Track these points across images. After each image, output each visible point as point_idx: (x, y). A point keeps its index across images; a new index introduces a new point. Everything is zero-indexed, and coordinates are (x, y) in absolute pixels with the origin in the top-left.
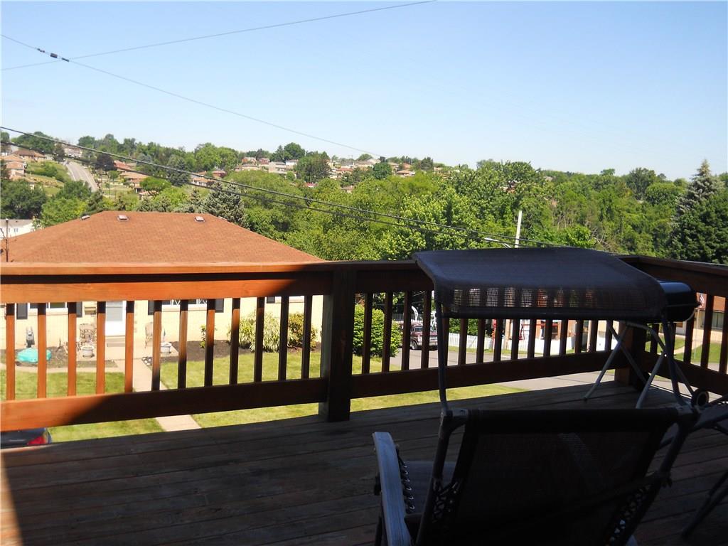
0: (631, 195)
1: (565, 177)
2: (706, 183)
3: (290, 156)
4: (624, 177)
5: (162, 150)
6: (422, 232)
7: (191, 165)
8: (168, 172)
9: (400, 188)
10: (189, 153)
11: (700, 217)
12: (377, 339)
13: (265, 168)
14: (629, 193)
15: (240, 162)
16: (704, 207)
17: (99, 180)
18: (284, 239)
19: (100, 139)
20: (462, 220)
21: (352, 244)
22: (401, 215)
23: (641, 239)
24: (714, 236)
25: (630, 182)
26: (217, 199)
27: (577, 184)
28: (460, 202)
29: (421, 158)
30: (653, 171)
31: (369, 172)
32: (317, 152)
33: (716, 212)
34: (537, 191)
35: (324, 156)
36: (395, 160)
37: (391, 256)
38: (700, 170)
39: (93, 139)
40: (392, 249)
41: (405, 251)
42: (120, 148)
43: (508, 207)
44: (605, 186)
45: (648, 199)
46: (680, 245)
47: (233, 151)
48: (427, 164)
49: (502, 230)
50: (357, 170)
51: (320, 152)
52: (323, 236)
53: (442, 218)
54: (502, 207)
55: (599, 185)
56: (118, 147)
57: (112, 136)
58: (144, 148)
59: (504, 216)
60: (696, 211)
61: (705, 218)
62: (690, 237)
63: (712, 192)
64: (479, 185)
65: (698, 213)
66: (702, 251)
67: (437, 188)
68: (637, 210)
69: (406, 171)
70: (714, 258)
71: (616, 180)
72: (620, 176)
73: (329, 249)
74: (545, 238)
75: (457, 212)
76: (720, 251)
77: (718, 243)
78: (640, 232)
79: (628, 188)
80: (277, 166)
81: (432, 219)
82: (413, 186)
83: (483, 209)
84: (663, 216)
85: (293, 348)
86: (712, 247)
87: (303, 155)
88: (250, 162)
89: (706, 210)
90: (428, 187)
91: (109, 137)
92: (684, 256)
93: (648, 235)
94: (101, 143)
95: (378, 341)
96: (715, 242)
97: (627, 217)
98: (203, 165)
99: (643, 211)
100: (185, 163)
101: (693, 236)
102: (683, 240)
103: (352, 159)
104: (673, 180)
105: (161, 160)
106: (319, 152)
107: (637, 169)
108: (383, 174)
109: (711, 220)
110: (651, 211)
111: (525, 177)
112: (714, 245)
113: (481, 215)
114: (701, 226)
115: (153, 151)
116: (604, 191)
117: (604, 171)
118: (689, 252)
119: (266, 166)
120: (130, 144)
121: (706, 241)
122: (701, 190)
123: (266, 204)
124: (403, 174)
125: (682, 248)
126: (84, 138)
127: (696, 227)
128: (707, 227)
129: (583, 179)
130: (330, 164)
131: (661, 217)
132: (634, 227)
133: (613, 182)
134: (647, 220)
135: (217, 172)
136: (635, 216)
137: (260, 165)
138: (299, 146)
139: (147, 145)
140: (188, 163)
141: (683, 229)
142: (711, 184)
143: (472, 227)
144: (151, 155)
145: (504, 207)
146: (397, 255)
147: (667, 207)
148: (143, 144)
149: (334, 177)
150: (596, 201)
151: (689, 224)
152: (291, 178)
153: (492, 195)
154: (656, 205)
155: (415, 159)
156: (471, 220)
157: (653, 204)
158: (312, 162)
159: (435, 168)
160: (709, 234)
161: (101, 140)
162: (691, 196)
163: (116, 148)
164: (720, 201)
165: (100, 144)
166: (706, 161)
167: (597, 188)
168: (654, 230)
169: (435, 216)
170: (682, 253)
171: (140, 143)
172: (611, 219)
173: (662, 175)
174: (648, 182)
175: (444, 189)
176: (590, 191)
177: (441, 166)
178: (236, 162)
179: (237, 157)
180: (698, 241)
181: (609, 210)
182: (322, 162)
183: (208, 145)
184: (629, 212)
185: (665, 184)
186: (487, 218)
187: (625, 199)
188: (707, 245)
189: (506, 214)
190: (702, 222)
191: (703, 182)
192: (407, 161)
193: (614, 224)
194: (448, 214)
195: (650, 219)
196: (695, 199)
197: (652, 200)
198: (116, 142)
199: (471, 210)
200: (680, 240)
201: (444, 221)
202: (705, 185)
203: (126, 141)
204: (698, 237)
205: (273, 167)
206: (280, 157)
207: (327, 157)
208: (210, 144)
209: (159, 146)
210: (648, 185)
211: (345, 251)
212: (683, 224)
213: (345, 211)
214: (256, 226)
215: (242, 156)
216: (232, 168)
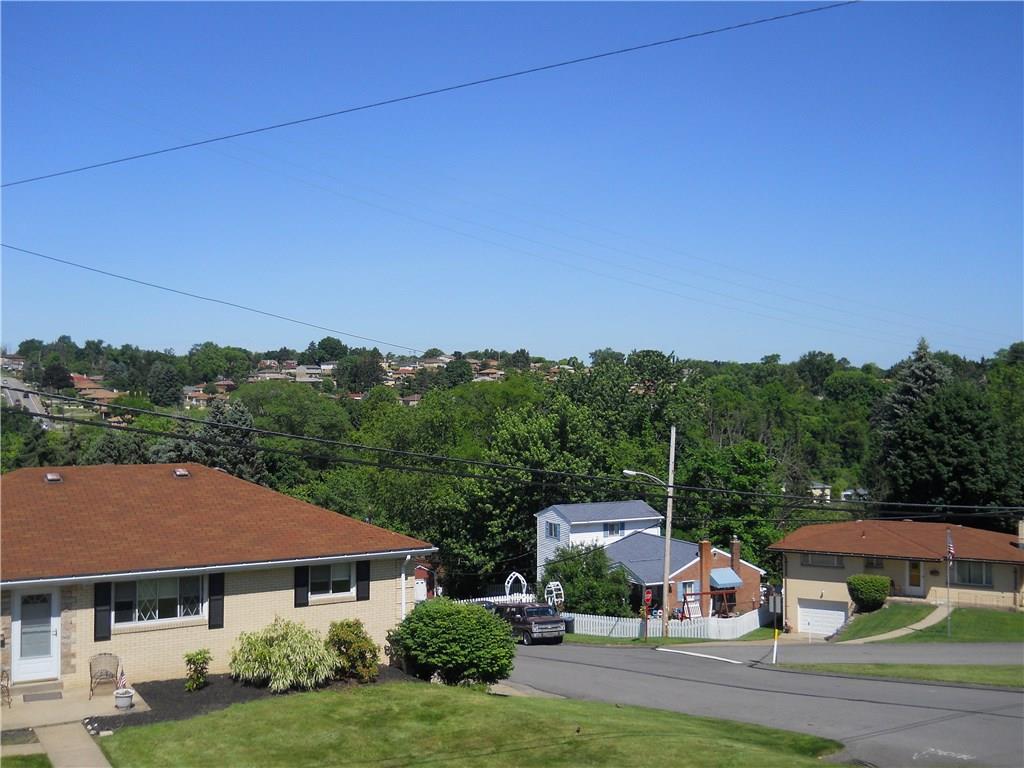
0: (806, 389)
1: (713, 369)
2: (927, 371)
3: (327, 356)
4: (793, 364)
5: (142, 355)
6: (526, 462)
7: (184, 375)
8: (150, 387)
9: (488, 397)
10: (181, 358)
11: (925, 420)
12: (478, 653)
13: (291, 374)
14: (802, 387)
15: (254, 368)
16: (930, 406)
17: (48, 402)
18: (322, 480)
19: (50, 342)
20: (583, 441)
21: (422, 485)
22: (494, 438)
23: (826, 452)
24: (948, 448)
25: (802, 371)
26: (215, 430)
27: (730, 378)
28: (578, 415)
29: (512, 351)
30: (831, 355)
31: (439, 373)
32: (364, 349)
33: (948, 412)
34: (687, 393)
35: (375, 353)
36: (475, 355)
37: (481, 500)
38: (917, 353)
39: (41, 342)
40: (482, 489)
41: (501, 492)
42: (80, 354)
43: (647, 419)
44: (769, 379)
45: (830, 394)
46: (901, 463)
47: (245, 351)
48: (521, 359)
49: (641, 453)
50: (423, 372)
51: (370, 347)
52: (378, 475)
53: (554, 440)
54: (638, 419)
55: (761, 377)
56: (76, 353)
57: (68, 338)
58: (115, 354)
59: (643, 432)
60: (919, 413)
61: (932, 421)
62: (914, 451)
63: (937, 384)
64: (603, 389)
65: (922, 416)
66: (933, 471)
67: (542, 396)
68: (816, 410)
69: (493, 371)
70: (951, 479)
71: (784, 368)
72: (788, 363)
73: (388, 494)
74: (705, 461)
75: (574, 430)
76: (959, 469)
77: (955, 457)
78: (823, 442)
79: (801, 380)
80: (309, 371)
81: (540, 442)
82: (507, 394)
83: (612, 423)
84: (853, 416)
85: (341, 680)
86: (947, 464)
87: (346, 354)
88: (270, 367)
89: (932, 411)
90: (529, 394)
91: (64, 340)
92: (907, 479)
93: (834, 445)
94: (52, 348)
95: (479, 657)
96: (951, 456)
97: (804, 420)
98: (201, 374)
99: (825, 411)
100: (175, 373)
101: (917, 449)
102: (904, 456)
103: (414, 357)
104: (860, 366)
105: (140, 369)
106: (368, 349)
107: (810, 353)
108: (461, 376)
109: (941, 424)
110: (835, 411)
111: (668, 375)
112: (950, 460)
113: (609, 433)
114: (929, 434)
115: (129, 357)
116: (768, 386)
117: (766, 357)
118: (915, 473)
119: (291, 371)
120: (94, 348)
121: (937, 454)
122: (921, 382)
123: (294, 430)
124: (488, 374)
125: (905, 467)
126: (27, 342)
127: (922, 435)
128: (937, 435)
129: (737, 370)
130: (385, 365)
131: (851, 419)
132: (815, 434)
133: (779, 373)
134: (830, 424)
135: (221, 383)
136: (814, 419)
137: (283, 371)
138: (339, 341)
139: (120, 348)
140: (180, 372)
141: (904, 440)
142: (934, 372)
143: (597, 451)
144: (125, 362)
145: (640, 419)
146: (490, 498)
147: (857, 404)
148: (114, 347)
149: (391, 383)
150: (759, 400)
151: (910, 431)
152: (328, 389)
153: (623, 402)
154: (840, 402)
155: (504, 352)
156: (596, 441)
157: (837, 399)
158: (358, 362)
159: (532, 365)
160: (941, 445)
161: (52, 344)
162: (907, 391)
163: (74, 356)
164: (951, 396)
165: (50, 350)
166: (923, 340)
167: (758, 381)
168: (842, 437)
169: (542, 438)
170: (905, 474)
171: (109, 346)
172: (781, 425)
173: (844, 360)
174: (825, 370)
175: (553, 396)
176: (751, 387)
177: (540, 360)
178: (248, 369)
179: (250, 359)
180: (926, 457)
181: (779, 413)
182: (372, 363)
183: (208, 345)
184: (805, 414)
185: (851, 372)
186: (618, 436)
187: (798, 396)
188: (939, 461)
189: (645, 429)
190: (929, 428)
191: (923, 370)
192: (492, 355)
193: (786, 432)
194: (561, 432)
195: (835, 421)
196: (914, 394)
197: (834, 395)
198: (74, 346)
199: (594, 426)
200: (899, 456)
201: (556, 443)
202: (926, 374)
203: (89, 344)
204: (925, 451)
205: (303, 374)
206: (313, 357)
207: (380, 354)
208: (212, 344)
209: (137, 349)
210: (827, 375)
211: (412, 496)
212: (903, 433)
213: (410, 436)
214: (279, 464)
215: (259, 358)
216: (243, 376)
